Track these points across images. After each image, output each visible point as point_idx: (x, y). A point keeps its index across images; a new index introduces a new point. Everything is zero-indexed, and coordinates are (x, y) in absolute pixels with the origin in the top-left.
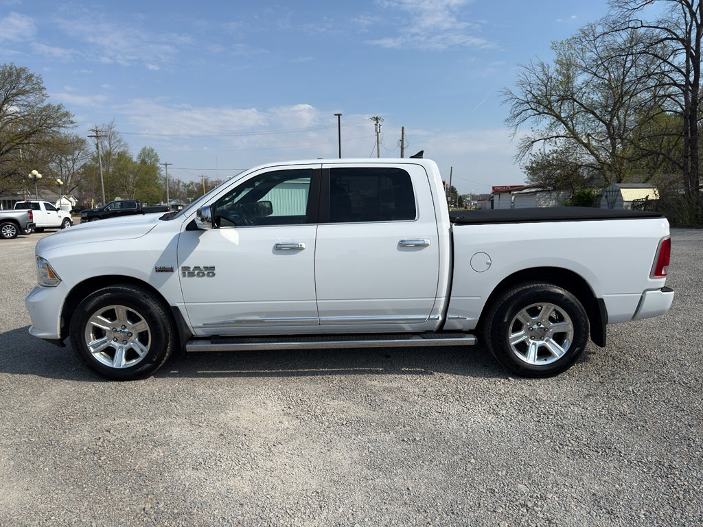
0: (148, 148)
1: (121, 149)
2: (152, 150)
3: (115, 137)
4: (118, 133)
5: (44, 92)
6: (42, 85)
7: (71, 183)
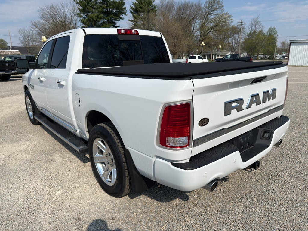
0: (272, 27)
1: (261, 29)
2: (274, 29)
3: (258, 24)
4: (260, 21)
5: (223, 8)
6: (222, 5)
7: (236, 47)
